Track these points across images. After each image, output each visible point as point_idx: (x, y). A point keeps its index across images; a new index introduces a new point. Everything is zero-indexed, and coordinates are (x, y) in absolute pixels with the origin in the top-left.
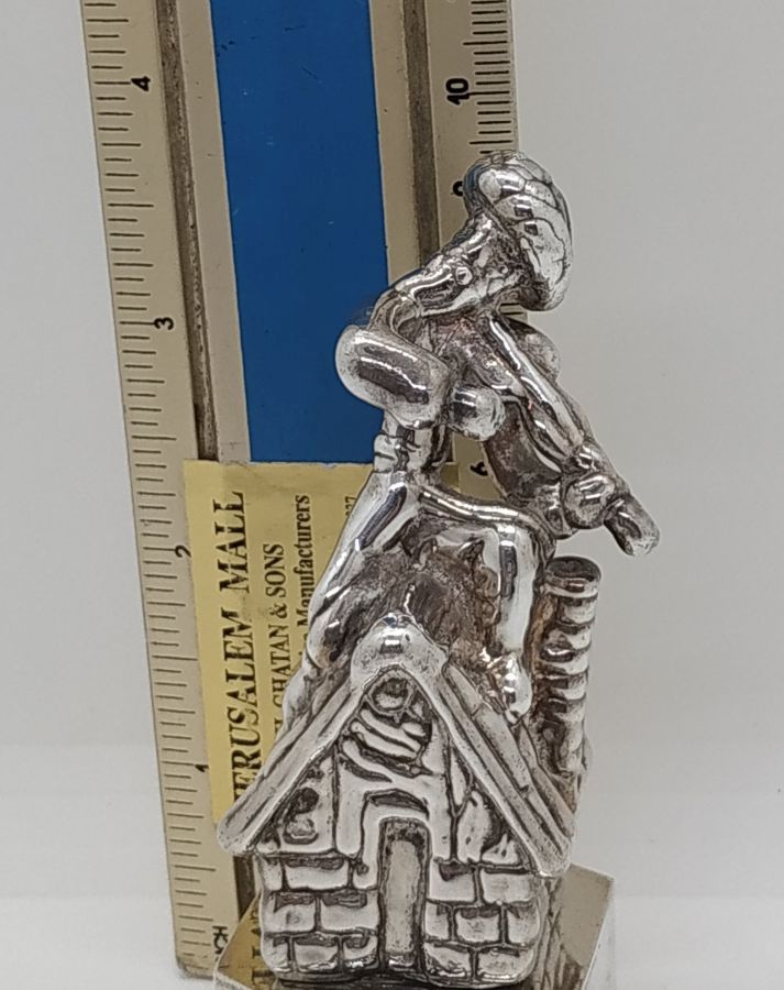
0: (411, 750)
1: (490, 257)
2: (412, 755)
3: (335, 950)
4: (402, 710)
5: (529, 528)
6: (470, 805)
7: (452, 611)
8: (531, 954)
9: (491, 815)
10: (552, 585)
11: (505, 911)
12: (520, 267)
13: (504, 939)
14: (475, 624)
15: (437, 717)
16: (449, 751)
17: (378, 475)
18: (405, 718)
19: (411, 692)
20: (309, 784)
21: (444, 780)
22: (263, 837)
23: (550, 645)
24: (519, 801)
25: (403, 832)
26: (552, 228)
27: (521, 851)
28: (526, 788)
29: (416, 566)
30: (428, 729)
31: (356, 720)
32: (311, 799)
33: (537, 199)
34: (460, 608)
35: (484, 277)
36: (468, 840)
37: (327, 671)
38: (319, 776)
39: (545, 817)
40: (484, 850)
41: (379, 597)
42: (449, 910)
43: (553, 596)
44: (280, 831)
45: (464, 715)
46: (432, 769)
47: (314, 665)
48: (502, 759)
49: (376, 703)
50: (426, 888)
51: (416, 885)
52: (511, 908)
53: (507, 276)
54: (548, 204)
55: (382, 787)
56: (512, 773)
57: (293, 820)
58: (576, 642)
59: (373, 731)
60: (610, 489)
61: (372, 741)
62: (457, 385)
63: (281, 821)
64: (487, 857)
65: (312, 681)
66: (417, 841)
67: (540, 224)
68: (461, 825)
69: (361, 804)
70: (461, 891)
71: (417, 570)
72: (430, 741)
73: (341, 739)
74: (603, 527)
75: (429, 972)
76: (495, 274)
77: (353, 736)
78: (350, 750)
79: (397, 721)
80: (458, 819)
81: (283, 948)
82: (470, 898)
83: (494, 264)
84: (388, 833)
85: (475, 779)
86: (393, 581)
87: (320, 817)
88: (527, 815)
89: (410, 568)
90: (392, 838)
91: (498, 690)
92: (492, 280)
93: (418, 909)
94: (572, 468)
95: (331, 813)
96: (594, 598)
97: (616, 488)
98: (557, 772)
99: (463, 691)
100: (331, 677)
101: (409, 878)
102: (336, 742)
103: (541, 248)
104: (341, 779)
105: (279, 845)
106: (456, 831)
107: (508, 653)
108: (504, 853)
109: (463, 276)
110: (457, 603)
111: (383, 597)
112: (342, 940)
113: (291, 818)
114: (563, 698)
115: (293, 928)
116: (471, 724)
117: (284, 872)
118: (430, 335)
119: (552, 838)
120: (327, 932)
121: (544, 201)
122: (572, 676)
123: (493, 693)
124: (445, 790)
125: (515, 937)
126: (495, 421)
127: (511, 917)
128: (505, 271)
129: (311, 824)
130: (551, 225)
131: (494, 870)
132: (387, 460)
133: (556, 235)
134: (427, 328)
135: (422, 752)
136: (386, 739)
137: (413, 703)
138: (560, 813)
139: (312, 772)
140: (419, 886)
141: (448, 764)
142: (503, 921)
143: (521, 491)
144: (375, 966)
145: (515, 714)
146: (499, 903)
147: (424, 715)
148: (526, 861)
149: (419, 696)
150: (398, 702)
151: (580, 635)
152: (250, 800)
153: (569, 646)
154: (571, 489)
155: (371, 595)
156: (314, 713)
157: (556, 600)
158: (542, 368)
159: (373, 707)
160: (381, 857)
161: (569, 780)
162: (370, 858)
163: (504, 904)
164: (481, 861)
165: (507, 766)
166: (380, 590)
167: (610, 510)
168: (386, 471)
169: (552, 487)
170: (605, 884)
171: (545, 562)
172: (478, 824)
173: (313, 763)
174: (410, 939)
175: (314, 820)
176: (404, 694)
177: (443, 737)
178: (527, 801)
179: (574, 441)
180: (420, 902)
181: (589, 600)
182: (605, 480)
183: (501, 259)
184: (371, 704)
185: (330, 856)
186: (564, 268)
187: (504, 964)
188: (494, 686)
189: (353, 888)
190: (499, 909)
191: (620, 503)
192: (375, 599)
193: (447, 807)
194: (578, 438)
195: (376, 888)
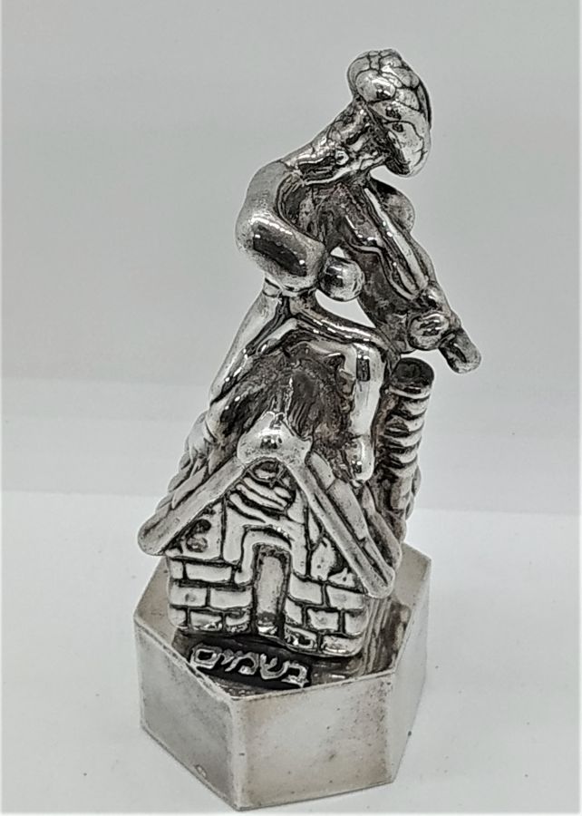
0: (280, 505)
1: (363, 144)
2: (281, 509)
3: (218, 619)
4: (275, 480)
5: (380, 349)
6: (321, 546)
7: (317, 402)
8: (361, 639)
9: (336, 555)
10: (397, 387)
11: (344, 614)
12: (388, 152)
13: (341, 629)
14: (334, 411)
15: (299, 489)
16: (307, 511)
17: (267, 297)
18: (277, 485)
19: (281, 469)
20: (205, 517)
21: (303, 528)
22: (170, 546)
23: (391, 426)
24: (358, 551)
25: (273, 552)
26: (415, 128)
27: (356, 580)
28: (363, 540)
29: (293, 364)
30: (293, 494)
31: (240, 483)
32: (207, 527)
33: (405, 105)
34: (324, 396)
35: (357, 158)
36: (319, 567)
37: (221, 441)
38: (212, 513)
39: (376, 559)
40: (330, 575)
41: (262, 390)
42: (304, 606)
43: (396, 395)
44: (183, 544)
45: (320, 491)
46: (295, 519)
47: (211, 435)
48: (347, 521)
49: (255, 474)
50: (287, 588)
51: (280, 586)
52: (348, 612)
53: (376, 157)
54: (413, 109)
55: (255, 524)
56: (353, 530)
57: (192, 536)
58: (411, 426)
59: (252, 490)
60: (445, 327)
61: (251, 496)
62: (328, 263)
63: (183, 538)
64: (333, 579)
65: (210, 444)
66: (283, 559)
67: (404, 125)
68: (314, 557)
69: (242, 533)
70: (312, 594)
71: (292, 367)
72: (294, 501)
73: (229, 493)
74: (438, 351)
75: (286, 640)
76: (367, 156)
77: (239, 492)
78: (235, 500)
79: (271, 486)
80: (313, 552)
81: (182, 615)
82: (319, 602)
83: (366, 149)
84: (261, 551)
85: (325, 531)
86: (273, 378)
87: (212, 537)
88: (363, 559)
89: (288, 366)
90: (264, 554)
91: (347, 464)
92: (364, 160)
93: (281, 601)
94: (418, 306)
95: (220, 537)
96: (427, 398)
97: (450, 326)
98: (391, 509)
99: (320, 474)
100: (223, 448)
101: (275, 580)
102: (226, 495)
103: (405, 144)
104: (228, 517)
105: (181, 551)
106: (311, 559)
107: (357, 437)
108: (345, 579)
109: (342, 158)
110: (322, 394)
111: (266, 390)
112: (224, 614)
113: (190, 535)
114: (399, 462)
115: (190, 604)
116: (325, 497)
117: (185, 569)
118: (312, 197)
119: (381, 574)
120: (214, 608)
121: (410, 107)
122: (406, 448)
123: (343, 466)
124: (304, 533)
125: (349, 629)
126: (356, 290)
127: (347, 617)
128: (375, 153)
129: (205, 541)
130: (413, 126)
131: (337, 587)
132: (274, 288)
133: (417, 134)
134: (310, 193)
135: (287, 507)
136: (262, 497)
137: (283, 477)
138: (389, 546)
139: (208, 511)
140: (282, 587)
141: (307, 518)
142: (341, 621)
143: (377, 314)
144: (248, 632)
145: (359, 482)
146: (339, 608)
147: (291, 485)
148: (360, 586)
149: (287, 474)
150: (272, 475)
151: (415, 422)
152: (161, 524)
153: (405, 428)
154: (416, 321)
155: (256, 389)
156: (210, 472)
157: (397, 398)
158: (400, 225)
159: (254, 476)
160: (255, 566)
161: (399, 515)
162: (247, 565)
163: (343, 609)
164: (328, 580)
165: (350, 525)
166: (263, 385)
167: (443, 342)
168: (273, 296)
169: (401, 317)
170: (424, 563)
171: (391, 372)
172: (326, 559)
173: (209, 506)
175: (207, 538)
176: (277, 470)
177: (303, 501)
178: (364, 550)
179: (420, 286)
180: (282, 597)
181: (423, 400)
182: (442, 318)
183: (372, 145)
184: (252, 474)
185: (218, 561)
186: (422, 155)
187: (341, 645)
188: (345, 461)
189: (234, 583)
190: (339, 612)
191: (452, 336)
192: (259, 392)
193: (304, 544)
194: (423, 282)
195: (252, 583)
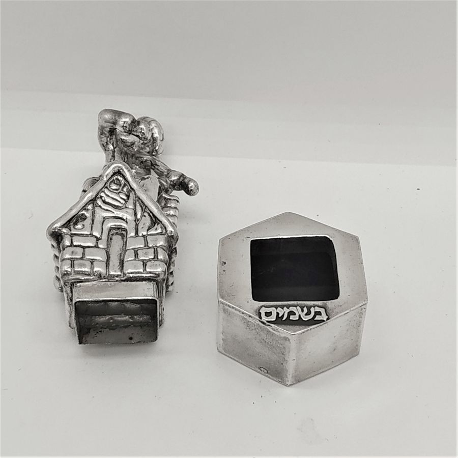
0: (122, 203)
2: (123, 205)
4: (119, 190)
6: (143, 217)
9: (151, 219)
11: (157, 248)
13: (156, 257)
15: (131, 191)
16: (136, 201)
18: (120, 192)
20: (84, 212)
21: (134, 211)
22: (65, 227)
25: (117, 232)
27: (163, 228)
30: (128, 196)
31: (103, 192)
32: (84, 218)
36: (142, 228)
38: (88, 210)
40: (148, 230)
42: (136, 250)
44: (72, 227)
46: (129, 207)
49: (110, 187)
50: (126, 246)
51: (121, 247)
52: (159, 247)
55: (111, 215)
59: (108, 196)
61: (108, 200)
63: (72, 224)
64: (150, 232)
66: (122, 235)
69: (103, 220)
70: (140, 242)
72: (129, 199)
73: (97, 199)
77: (101, 198)
78: (99, 202)
79: (118, 193)
80: (139, 223)
81: (69, 263)
82: (143, 245)
84: (111, 233)
85: (145, 207)
87: (87, 223)
90: (112, 235)
93: (122, 255)
95: (91, 222)
101: (119, 245)
102: (95, 200)
104: (96, 211)
105: (71, 230)
106: (138, 226)
108: (156, 229)
112: (93, 262)
113: (76, 224)
115: (74, 257)
117: (72, 239)
120: (87, 259)
124: (134, 214)
125: (160, 256)
127: (159, 250)
131: (152, 235)
136: (113, 198)
137: (123, 187)
139: (84, 208)
141: (135, 205)
142: (156, 252)
147: (127, 191)
148: (164, 231)
149: (126, 185)
160: (108, 241)
162: (105, 237)
163: (156, 246)
164: (147, 234)
172: (146, 222)
173: (86, 205)
174: (119, 264)
175: (85, 224)
176: (120, 184)
177: (133, 197)
180: (123, 252)
184: (109, 187)
185: (90, 236)
187: (156, 265)
189: (98, 246)
190: (154, 247)
193: (134, 219)
195: (106, 248)
